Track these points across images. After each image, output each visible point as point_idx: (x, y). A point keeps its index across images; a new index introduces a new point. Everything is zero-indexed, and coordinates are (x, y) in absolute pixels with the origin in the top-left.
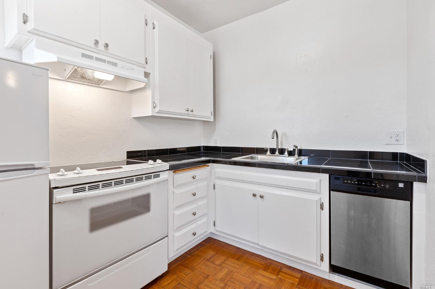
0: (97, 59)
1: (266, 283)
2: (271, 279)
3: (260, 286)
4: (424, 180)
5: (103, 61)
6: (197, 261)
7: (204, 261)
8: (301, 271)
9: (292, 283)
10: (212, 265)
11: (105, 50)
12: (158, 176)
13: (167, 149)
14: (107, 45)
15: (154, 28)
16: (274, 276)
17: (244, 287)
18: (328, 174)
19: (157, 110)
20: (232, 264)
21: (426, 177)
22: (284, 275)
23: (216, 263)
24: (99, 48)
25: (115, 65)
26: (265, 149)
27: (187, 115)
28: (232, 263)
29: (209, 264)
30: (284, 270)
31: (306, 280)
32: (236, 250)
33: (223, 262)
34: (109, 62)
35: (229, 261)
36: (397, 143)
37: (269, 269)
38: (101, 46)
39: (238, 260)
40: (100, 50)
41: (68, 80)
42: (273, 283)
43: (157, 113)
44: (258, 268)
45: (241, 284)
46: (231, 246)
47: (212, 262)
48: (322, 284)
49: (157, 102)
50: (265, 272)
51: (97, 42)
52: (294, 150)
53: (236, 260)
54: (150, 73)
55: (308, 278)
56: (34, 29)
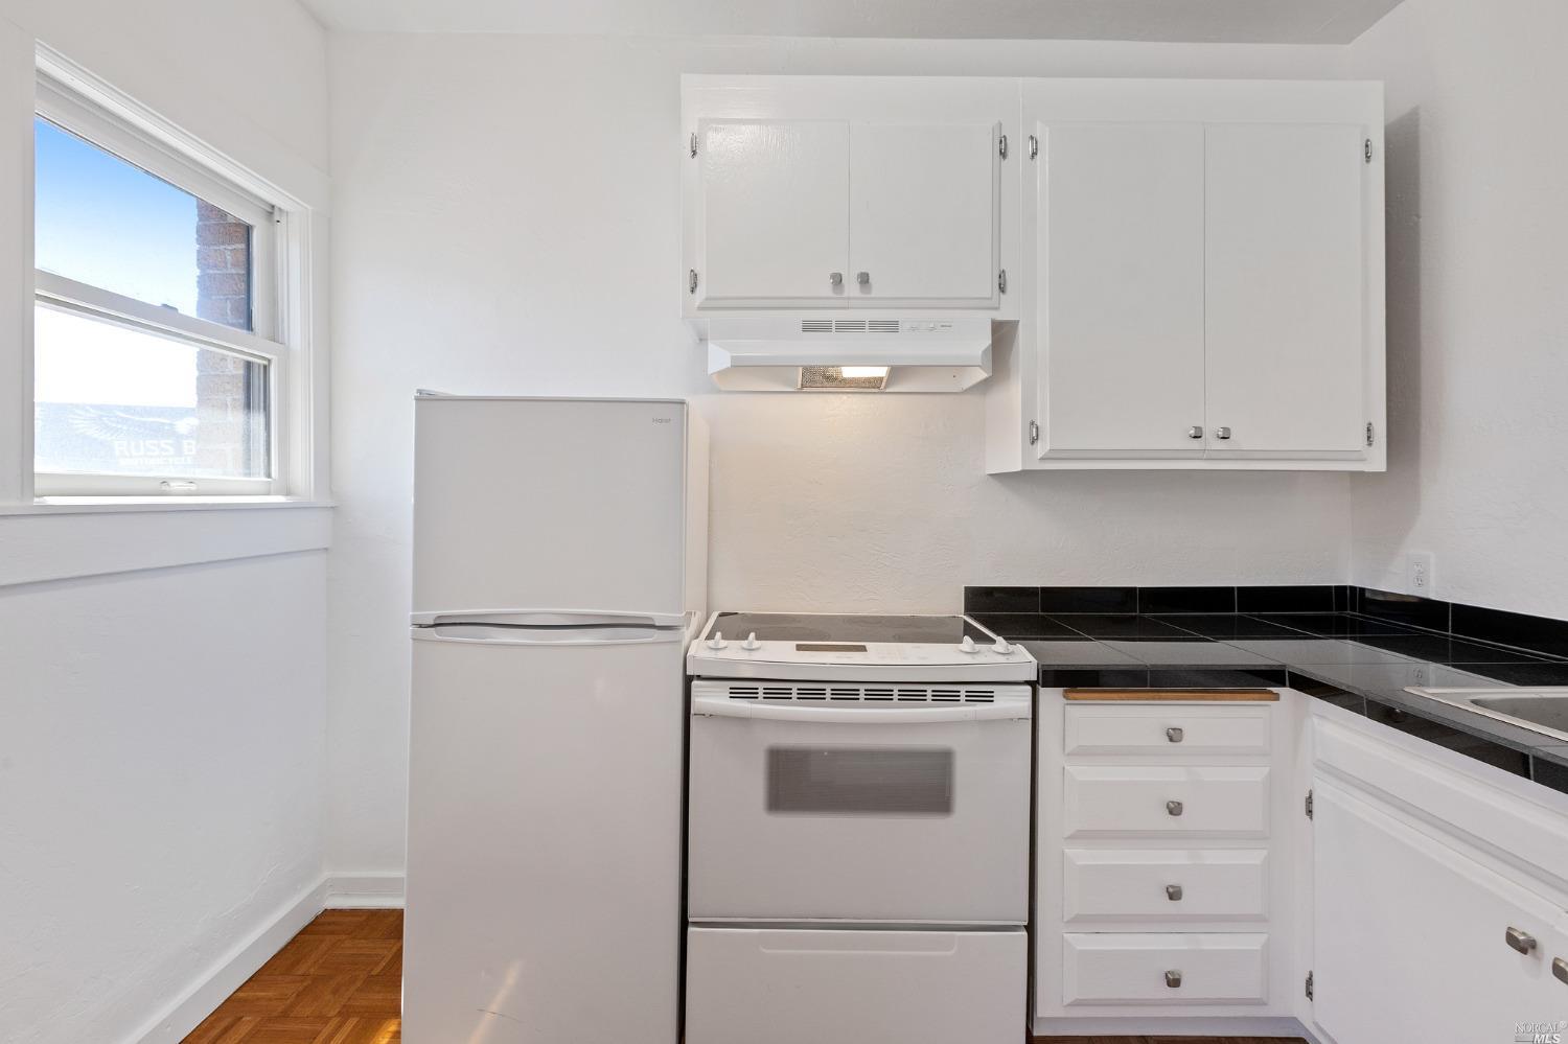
0: (843, 326)
5: (857, 326)
11: (862, 292)
12: (987, 698)
14: (864, 279)
15: (1034, 154)
19: (1041, 449)
24: (845, 294)
25: (891, 327)
27: (1200, 455)
34: (875, 326)
38: (852, 287)
40: (849, 298)
41: (805, 390)
43: (1042, 459)
49: (1044, 420)
51: (838, 280)
54: (1018, 321)
56: (707, 299)
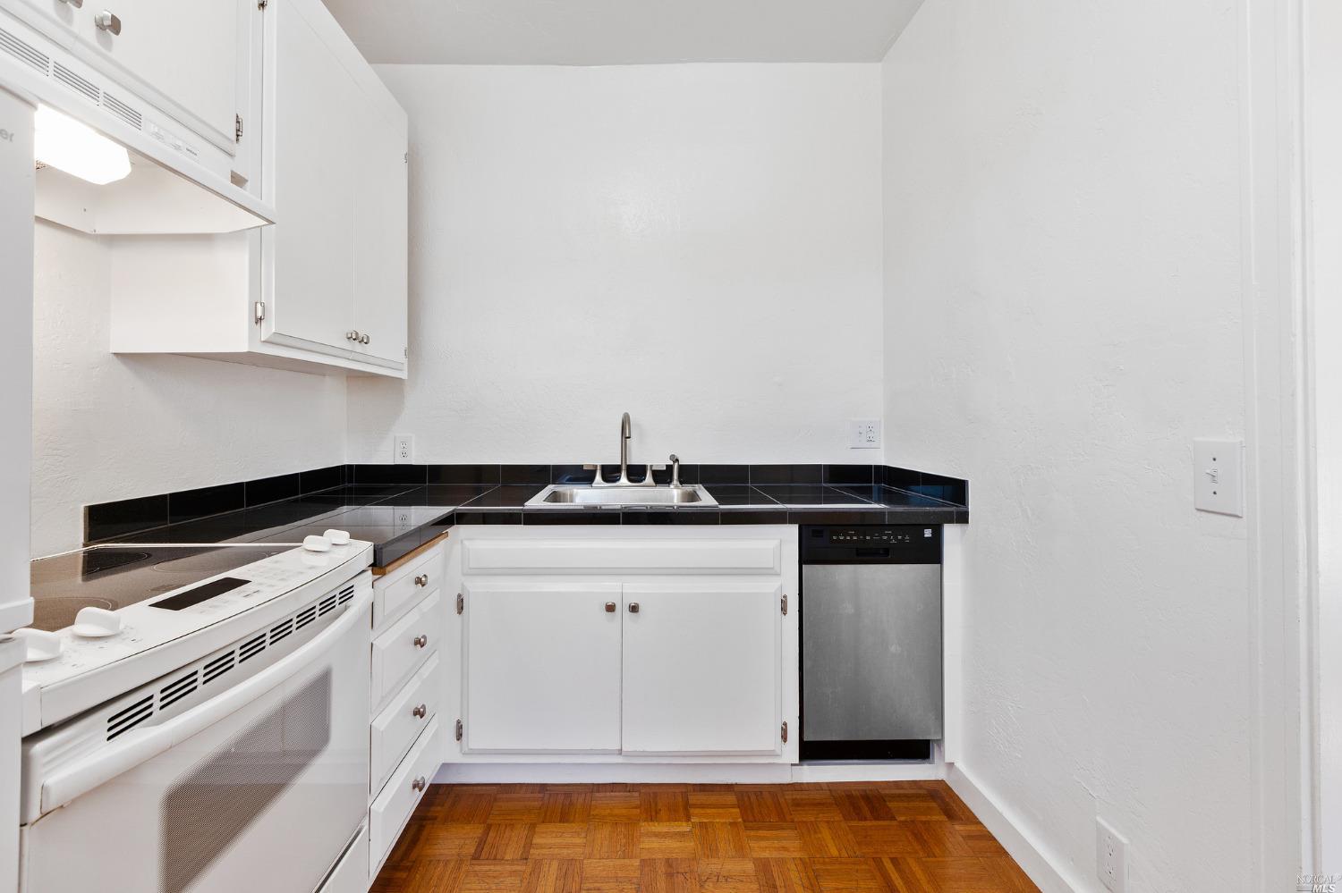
1: (677, 851)
2: (682, 835)
3: (670, 866)
4: (963, 518)
5: (87, 90)
6: (441, 879)
7: (464, 868)
8: (729, 787)
9: (731, 824)
10: (498, 868)
11: (103, 42)
12: (350, 594)
13: (241, 484)
14: (112, 26)
16: (684, 824)
17: (633, 886)
18: (797, 526)
19: (268, 330)
20: (556, 842)
21: (966, 513)
22: (701, 811)
23: (507, 857)
24: (75, 28)
25: (135, 118)
26: (585, 468)
28: (556, 837)
29: (487, 868)
30: (693, 799)
31: (751, 803)
32: (541, 795)
33: (529, 845)
34: (113, 103)
35: (544, 835)
36: (868, 444)
37: (660, 810)
39: (567, 821)
40: (77, 37)
42: (692, 844)
43: (264, 341)
44: (631, 823)
45: (620, 882)
46: (518, 788)
47: (495, 859)
48: (787, 797)
49: (269, 298)
50: (656, 824)
52: (670, 468)
53: (560, 822)
54: (247, 181)
55: (753, 798)
